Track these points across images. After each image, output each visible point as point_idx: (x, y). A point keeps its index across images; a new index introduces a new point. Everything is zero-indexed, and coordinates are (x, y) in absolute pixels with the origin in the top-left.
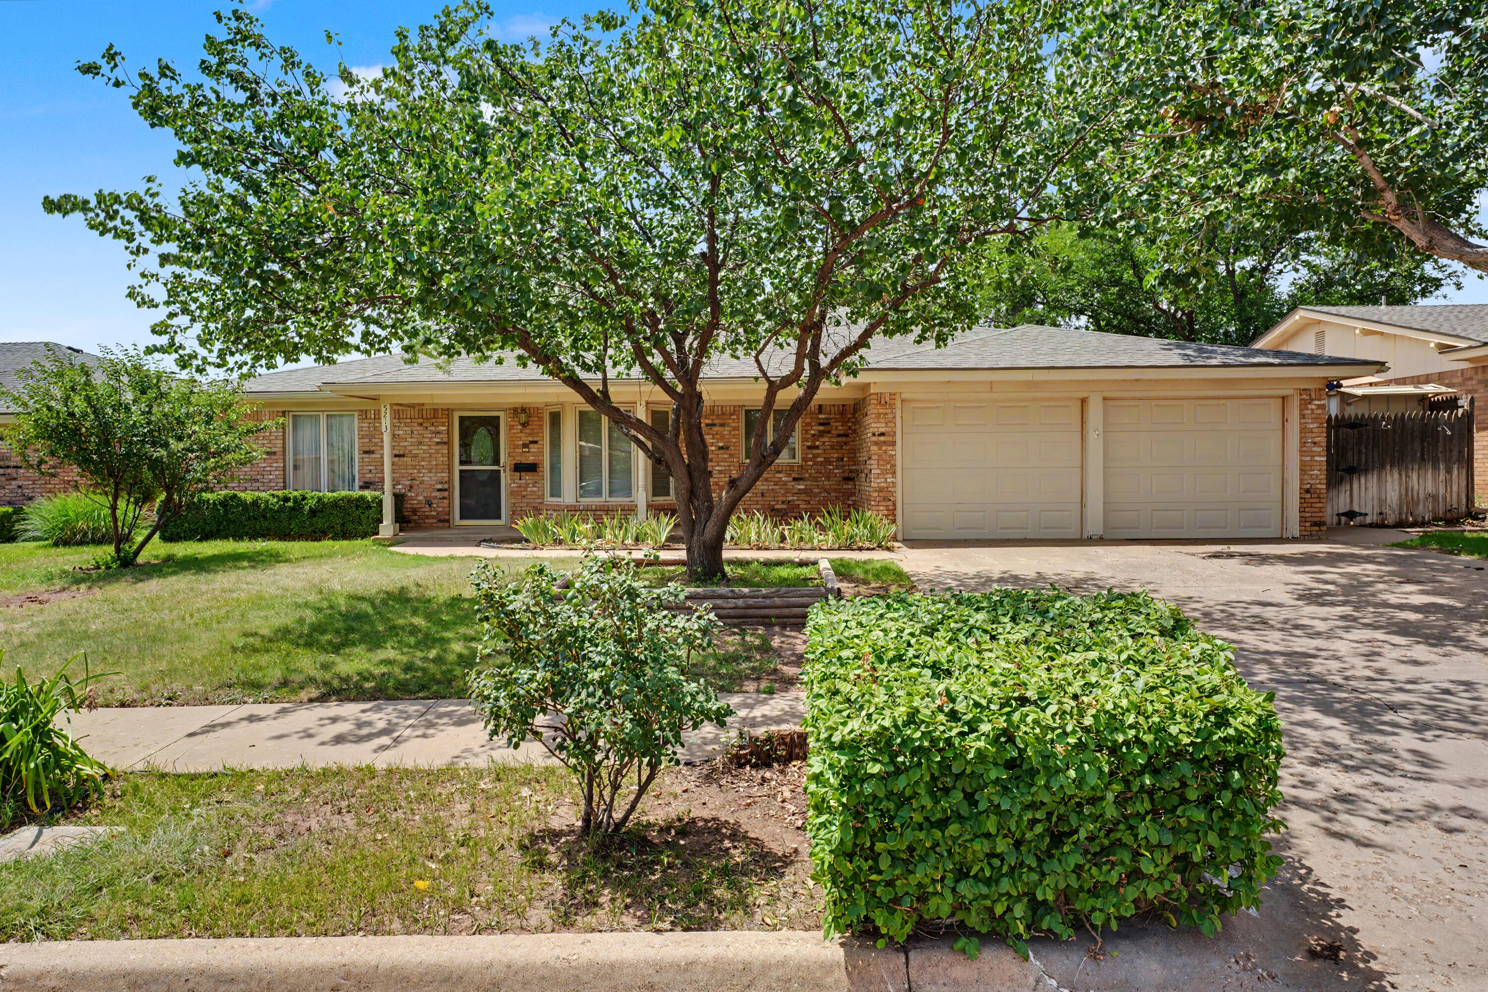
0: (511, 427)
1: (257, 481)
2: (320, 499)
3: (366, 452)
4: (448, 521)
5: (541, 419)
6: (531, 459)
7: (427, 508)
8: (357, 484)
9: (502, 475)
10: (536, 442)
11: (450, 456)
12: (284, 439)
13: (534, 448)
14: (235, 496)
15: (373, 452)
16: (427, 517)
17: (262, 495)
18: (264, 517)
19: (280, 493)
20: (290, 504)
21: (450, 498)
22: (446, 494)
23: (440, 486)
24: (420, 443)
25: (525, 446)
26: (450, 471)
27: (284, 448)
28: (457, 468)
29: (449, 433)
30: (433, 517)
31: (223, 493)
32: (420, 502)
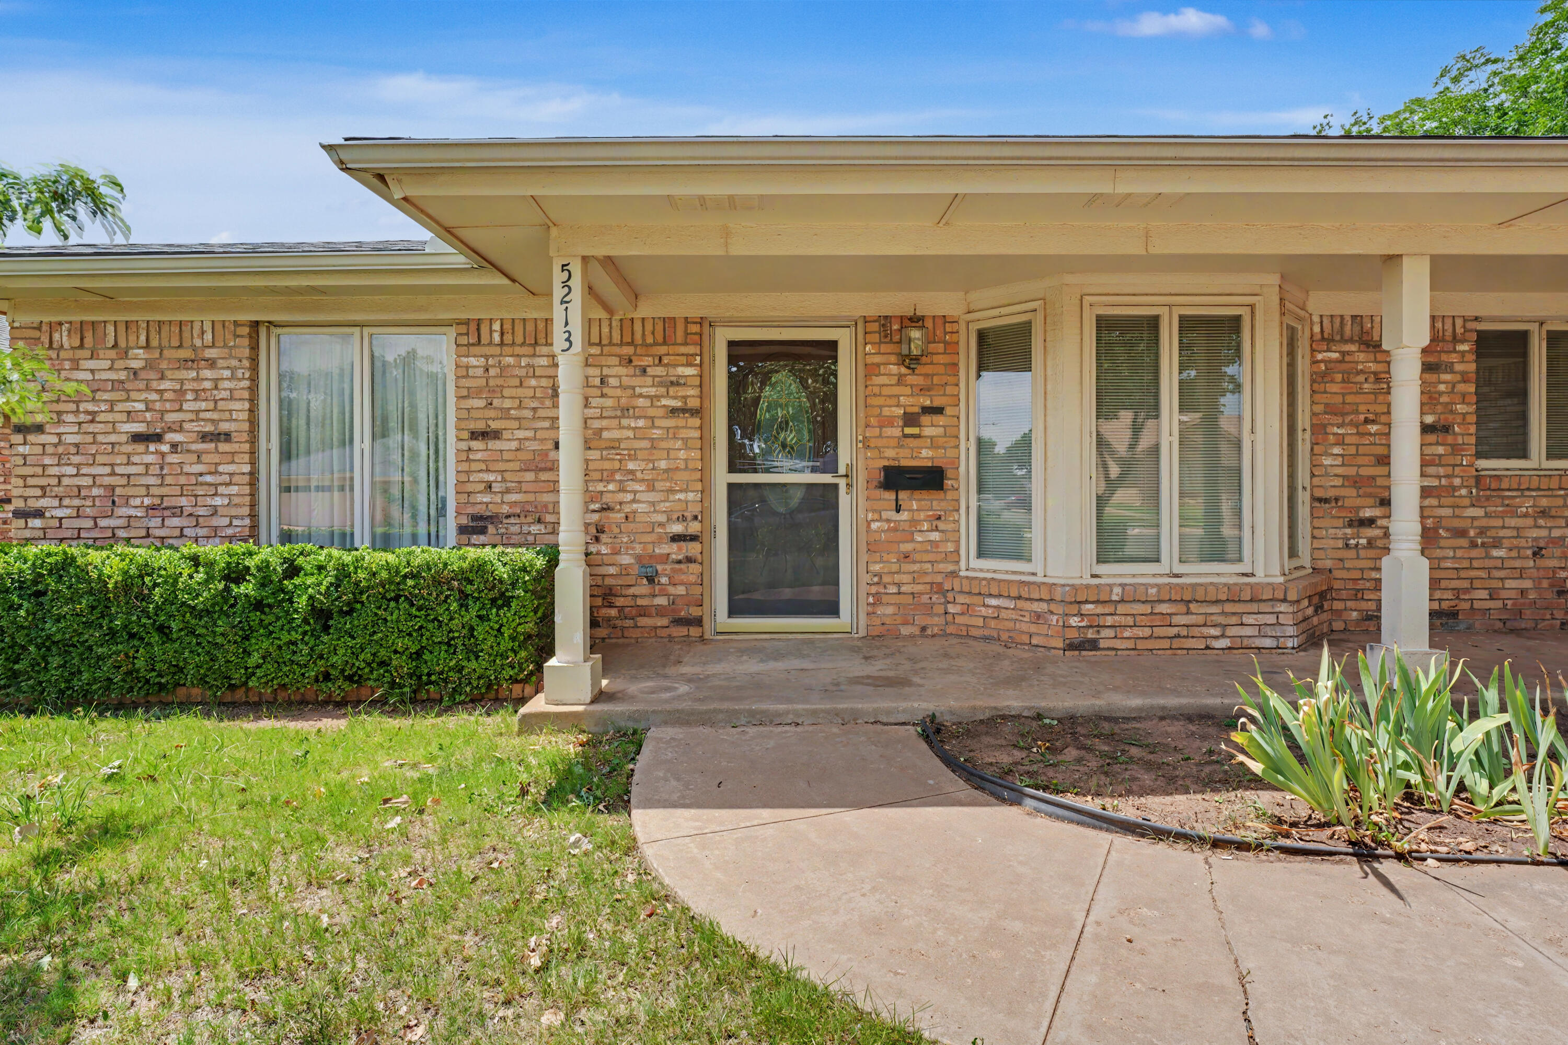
0: (871, 370)
1: (178, 511)
2: (343, 573)
3: (475, 435)
4: (698, 622)
5: (951, 348)
6: (925, 457)
7: (643, 588)
8: (451, 524)
9: (844, 500)
10: (939, 411)
11: (705, 443)
12: (253, 400)
13: (931, 428)
14: (69, 561)
15: (496, 435)
16: (644, 612)
17: (163, 558)
18: (163, 630)
19: (215, 551)
20: (247, 588)
21: (702, 561)
22: (693, 549)
23: (677, 528)
24: (625, 411)
25: (910, 419)
26: (706, 492)
27: (253, 422)
28: (722, 478)
29: (703, 383)
30: (660, 611)
31: (32, 551)
32: (624, 571)
